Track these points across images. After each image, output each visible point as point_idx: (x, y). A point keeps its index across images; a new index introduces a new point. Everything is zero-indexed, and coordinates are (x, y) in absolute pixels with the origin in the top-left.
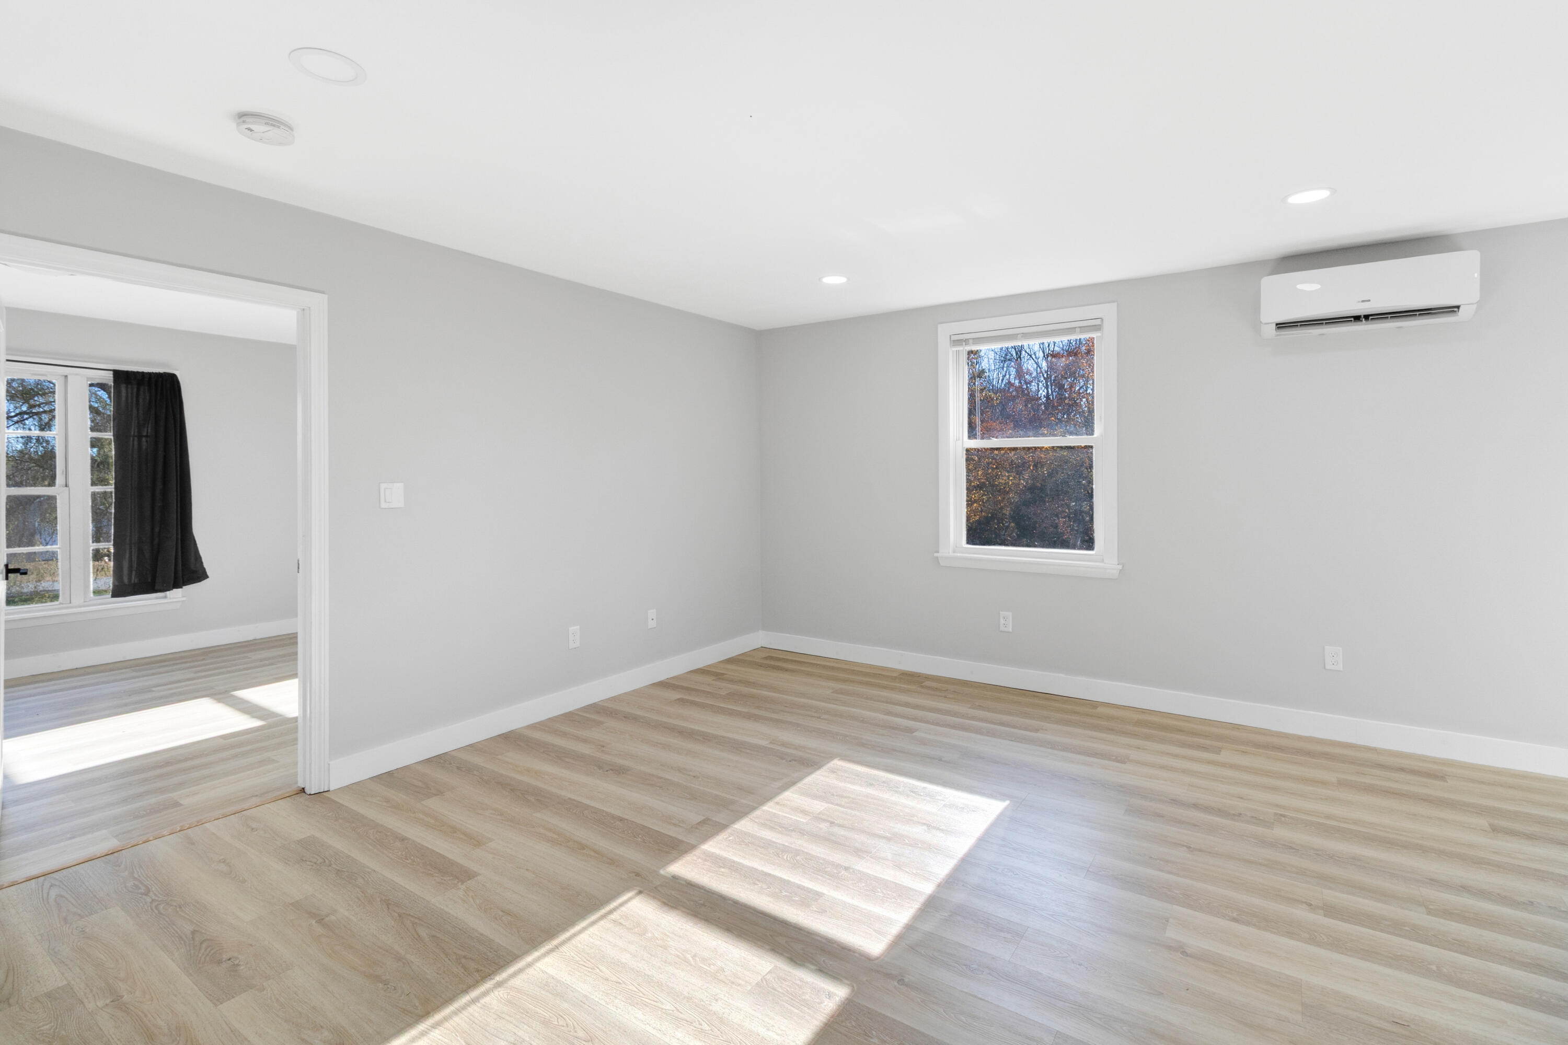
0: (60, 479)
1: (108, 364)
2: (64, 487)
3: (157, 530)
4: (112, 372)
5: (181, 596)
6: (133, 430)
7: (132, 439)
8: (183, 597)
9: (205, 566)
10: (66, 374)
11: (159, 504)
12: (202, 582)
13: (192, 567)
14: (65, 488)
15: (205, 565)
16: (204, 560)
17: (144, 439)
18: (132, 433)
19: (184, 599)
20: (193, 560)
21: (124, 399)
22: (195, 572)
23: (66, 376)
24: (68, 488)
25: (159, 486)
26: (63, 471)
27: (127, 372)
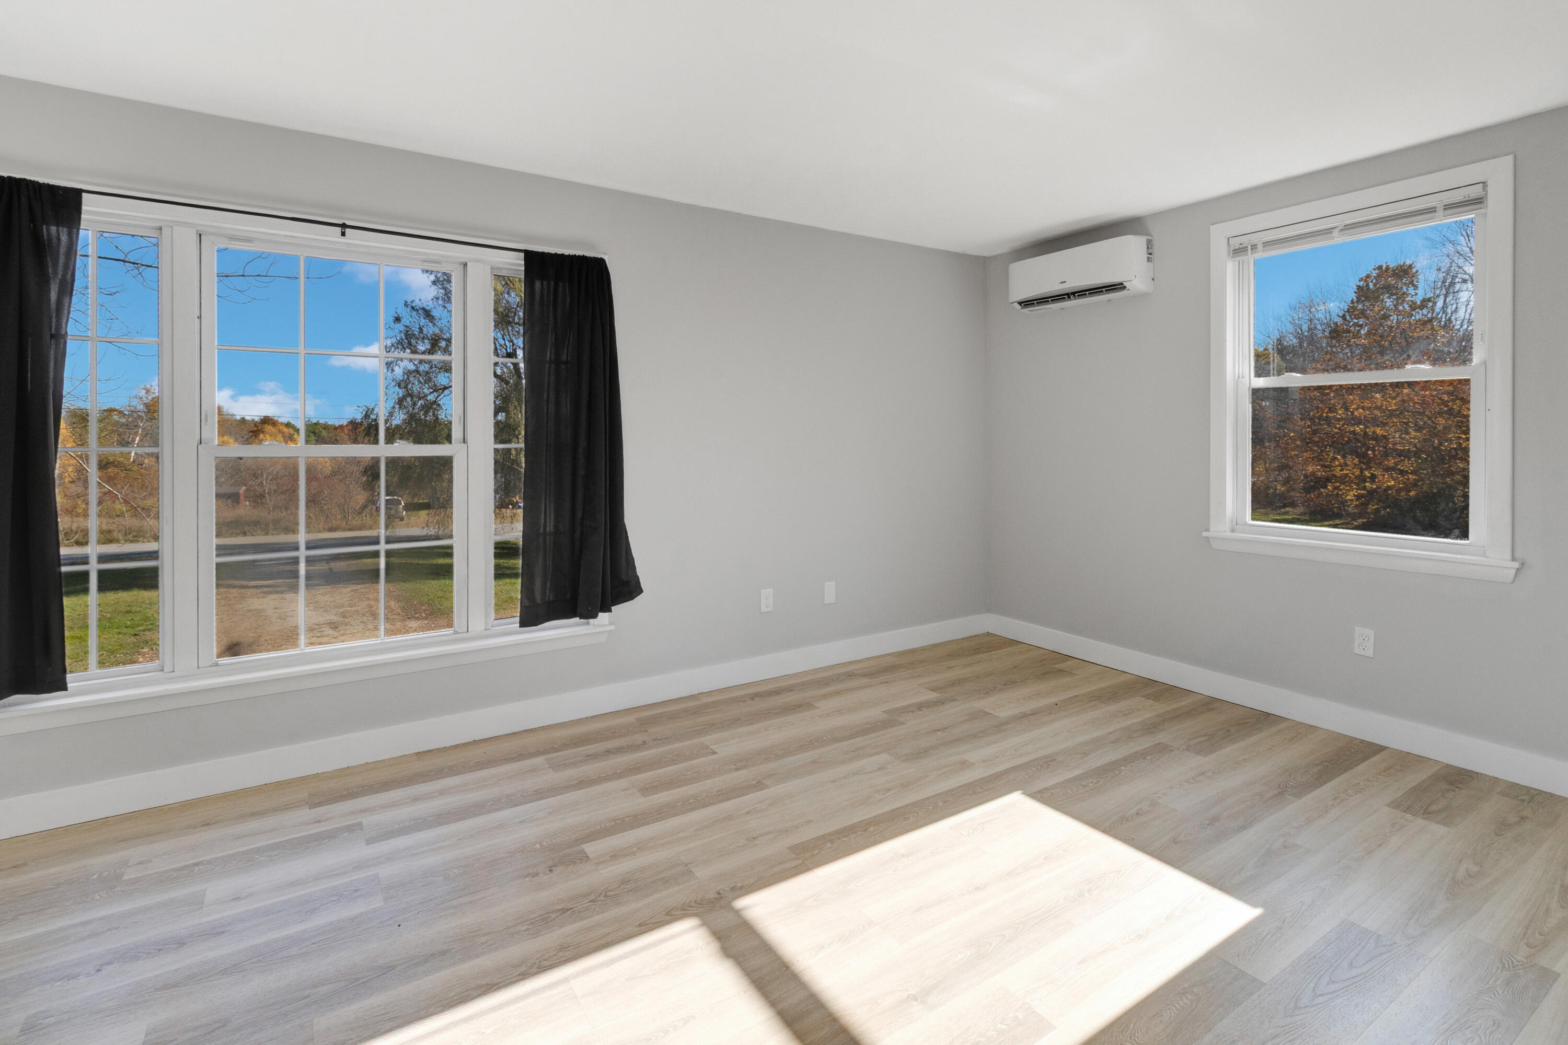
0: (456, 433)
1: (519, 242)
2: (460, 443)
3: (579, 514)
4: (522, 255)
5: (607, 623)
6: (549, 353)
7: (547, 365)
8: (611, 624)
9: (638, 574)
10: (464, 260)
11: (581, 472)
12: (635, 599)
13: (624, 578)
14: (463, 444)
15: (639, 572)
16: (637, 564)
17: (563, 366)
18: (548, 358)
19: (612, 628)
20: (624, 563)
21: (538, 297)
22: (626, 583)
23: (465, 265)
24: (465, 445)
25: (583, 444)
26: (460, 417)
27: (543, 253)
